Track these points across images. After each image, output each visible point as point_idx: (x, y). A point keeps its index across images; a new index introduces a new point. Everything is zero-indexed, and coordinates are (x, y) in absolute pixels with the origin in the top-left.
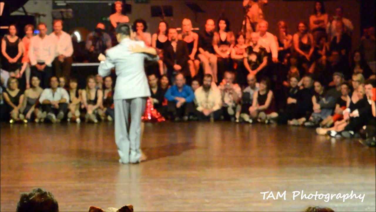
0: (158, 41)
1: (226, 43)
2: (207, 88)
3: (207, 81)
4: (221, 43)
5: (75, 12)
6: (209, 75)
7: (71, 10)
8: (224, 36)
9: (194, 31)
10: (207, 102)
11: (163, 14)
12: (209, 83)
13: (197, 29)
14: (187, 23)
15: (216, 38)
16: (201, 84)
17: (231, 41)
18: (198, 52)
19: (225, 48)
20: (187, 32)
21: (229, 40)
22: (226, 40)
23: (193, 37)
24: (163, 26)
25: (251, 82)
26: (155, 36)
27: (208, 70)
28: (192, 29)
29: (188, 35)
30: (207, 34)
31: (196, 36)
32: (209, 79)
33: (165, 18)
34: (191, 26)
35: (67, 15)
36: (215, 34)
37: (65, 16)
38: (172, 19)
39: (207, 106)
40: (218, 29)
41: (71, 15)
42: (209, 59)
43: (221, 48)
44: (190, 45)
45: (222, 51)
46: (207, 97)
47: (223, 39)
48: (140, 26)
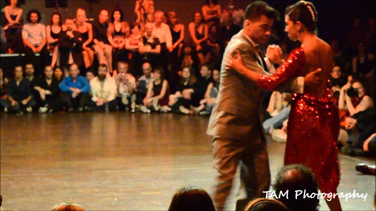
1: (120, 34)
2: (102, 78)
3: (102, 70)
4: (116, 34)
6: (104, 65)
8: (118, 26)
9: (88, 22)
10: (102, 91)
11: (58, 5)
12: (104, 73)
13: (92, 20)
14: (81, 13)
15: (110, 29)
18: (92, 43)
19: (119, 39)
20: (81, 22)
21: (123, 31)
22: (120, 31)
24: (56, 18)
26: (48, 27)
28: (87, 20)
29: (82, 25)
30: (101, 25)
31: (90, 26)
32: (104, 69)
33: (60, 9)
34: (85, 17)
36: (110, 24)
38: (67, 10)
39: (102, 95)
40: (112, 20)
42: (104, 49)
43: (115, 39)
44: (85, 36)
45: (116, 42)
46: (102, 86)
47: (118, 30)
48: (34, 16)
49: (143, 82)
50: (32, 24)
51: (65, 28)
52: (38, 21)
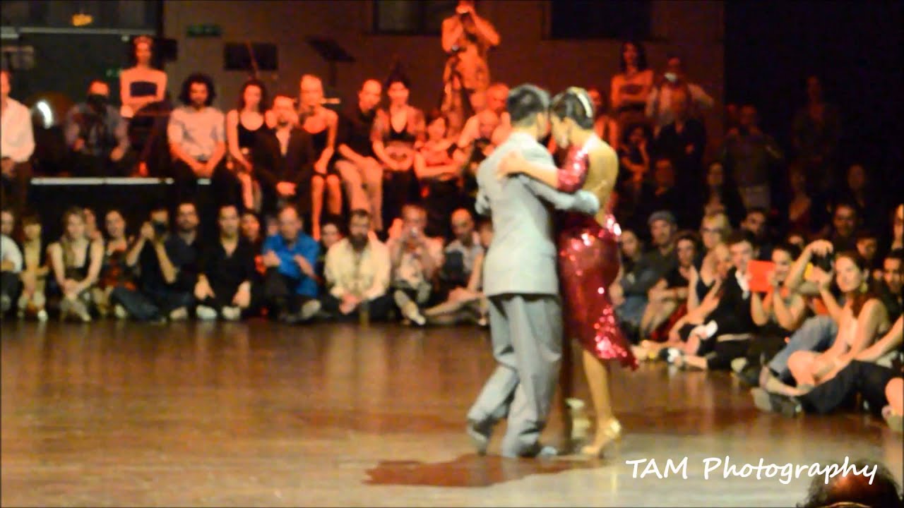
0: (241, 128)
1: (404, 137)
2: (359, 244)
3: (358, 225)
4: (393, 137)
5: (40, 54)
6: (363, 213)
7: (30, 49)
9: (328, 106)
10: (356, 276)
11: (254, 64)
12: (363, 231)
13: (335, 101)
14: (311, 85)
15: (380, 123)
16: (344, 231)
17: (417, 132)
18: (337, 156)
20: (312, 107)
21: (411, 130)
22: (405, 131)
23: (324, 119)
24: (253, 94)
25: (460, 230)
26: (233, 115)
27: (359, 201)
28: (324, 101)
29: (312, 114)
30: (361, 116)
31: (332, 117)
32: (364, 220)
33: (258, 75)
34: (321, 93)
35: (21, 61)
36: (380, 113)
37: (16, 65)
38: (275, 77)
39: (356, 285)
40: (386, 103)
41: (29, 60)
43: (391, 149)
44: (320, 140)
45: (393, 156)
46: (357, 263)
48: (199, 90)
49: (458, 256)
50: (192, 109)
51: (271, 119)
52: (208, 103)
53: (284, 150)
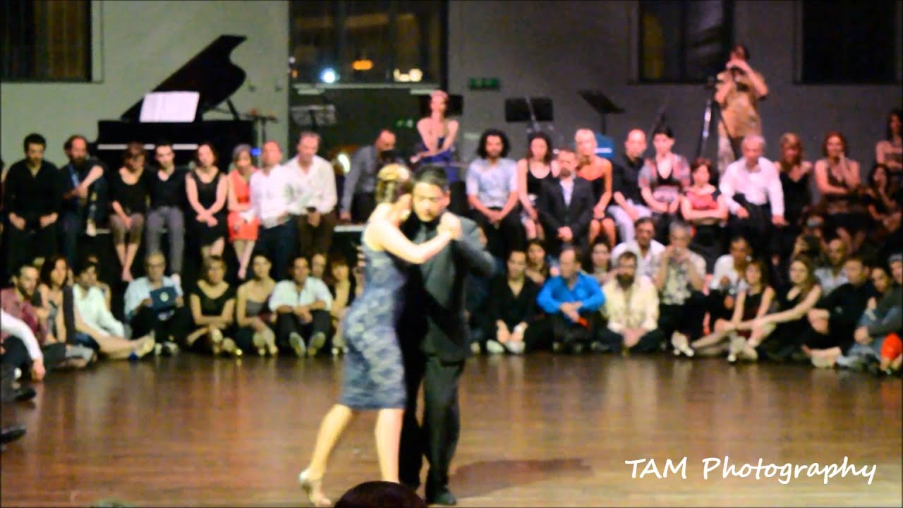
0: (530, 175)
1: (669, 182)
3: (625, 267)
4: (660, 182)
7: (332, 108)
8: (667, 164)
9: (600, 155)
10: (628, 312)
13: (608, 151)
14: (585, 137)
15: (647, 172)
17: (682, 178)
18: (612, 202)
19: (669, 193)
20: (588, 157)
21: (676, 176)
22: (670, 177)
23: (601, 167)
24: (539, 146)
28: (597, 150)
29: (588, 163)
31: (606, 164)
35: (325, 119)
36: (648, 163)
38: (551, 128)
39: (629, 321)
41: (332, 118)
43: (658, 194)
44: (598, 186)
45: (661, 200)
47: (665, 174)
48: (494, 143)
51: (556, 168)
52: (504, 154)
53: (568, 198)
